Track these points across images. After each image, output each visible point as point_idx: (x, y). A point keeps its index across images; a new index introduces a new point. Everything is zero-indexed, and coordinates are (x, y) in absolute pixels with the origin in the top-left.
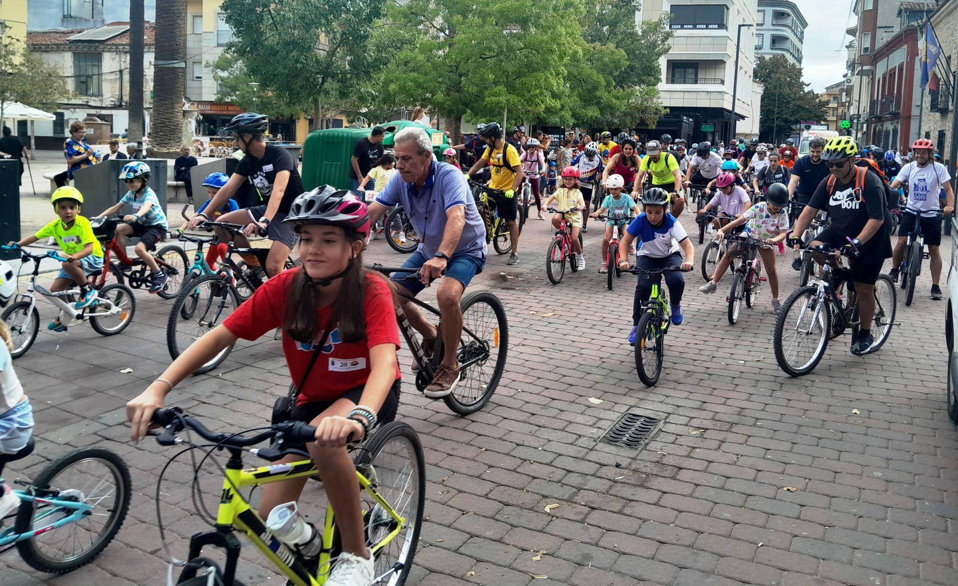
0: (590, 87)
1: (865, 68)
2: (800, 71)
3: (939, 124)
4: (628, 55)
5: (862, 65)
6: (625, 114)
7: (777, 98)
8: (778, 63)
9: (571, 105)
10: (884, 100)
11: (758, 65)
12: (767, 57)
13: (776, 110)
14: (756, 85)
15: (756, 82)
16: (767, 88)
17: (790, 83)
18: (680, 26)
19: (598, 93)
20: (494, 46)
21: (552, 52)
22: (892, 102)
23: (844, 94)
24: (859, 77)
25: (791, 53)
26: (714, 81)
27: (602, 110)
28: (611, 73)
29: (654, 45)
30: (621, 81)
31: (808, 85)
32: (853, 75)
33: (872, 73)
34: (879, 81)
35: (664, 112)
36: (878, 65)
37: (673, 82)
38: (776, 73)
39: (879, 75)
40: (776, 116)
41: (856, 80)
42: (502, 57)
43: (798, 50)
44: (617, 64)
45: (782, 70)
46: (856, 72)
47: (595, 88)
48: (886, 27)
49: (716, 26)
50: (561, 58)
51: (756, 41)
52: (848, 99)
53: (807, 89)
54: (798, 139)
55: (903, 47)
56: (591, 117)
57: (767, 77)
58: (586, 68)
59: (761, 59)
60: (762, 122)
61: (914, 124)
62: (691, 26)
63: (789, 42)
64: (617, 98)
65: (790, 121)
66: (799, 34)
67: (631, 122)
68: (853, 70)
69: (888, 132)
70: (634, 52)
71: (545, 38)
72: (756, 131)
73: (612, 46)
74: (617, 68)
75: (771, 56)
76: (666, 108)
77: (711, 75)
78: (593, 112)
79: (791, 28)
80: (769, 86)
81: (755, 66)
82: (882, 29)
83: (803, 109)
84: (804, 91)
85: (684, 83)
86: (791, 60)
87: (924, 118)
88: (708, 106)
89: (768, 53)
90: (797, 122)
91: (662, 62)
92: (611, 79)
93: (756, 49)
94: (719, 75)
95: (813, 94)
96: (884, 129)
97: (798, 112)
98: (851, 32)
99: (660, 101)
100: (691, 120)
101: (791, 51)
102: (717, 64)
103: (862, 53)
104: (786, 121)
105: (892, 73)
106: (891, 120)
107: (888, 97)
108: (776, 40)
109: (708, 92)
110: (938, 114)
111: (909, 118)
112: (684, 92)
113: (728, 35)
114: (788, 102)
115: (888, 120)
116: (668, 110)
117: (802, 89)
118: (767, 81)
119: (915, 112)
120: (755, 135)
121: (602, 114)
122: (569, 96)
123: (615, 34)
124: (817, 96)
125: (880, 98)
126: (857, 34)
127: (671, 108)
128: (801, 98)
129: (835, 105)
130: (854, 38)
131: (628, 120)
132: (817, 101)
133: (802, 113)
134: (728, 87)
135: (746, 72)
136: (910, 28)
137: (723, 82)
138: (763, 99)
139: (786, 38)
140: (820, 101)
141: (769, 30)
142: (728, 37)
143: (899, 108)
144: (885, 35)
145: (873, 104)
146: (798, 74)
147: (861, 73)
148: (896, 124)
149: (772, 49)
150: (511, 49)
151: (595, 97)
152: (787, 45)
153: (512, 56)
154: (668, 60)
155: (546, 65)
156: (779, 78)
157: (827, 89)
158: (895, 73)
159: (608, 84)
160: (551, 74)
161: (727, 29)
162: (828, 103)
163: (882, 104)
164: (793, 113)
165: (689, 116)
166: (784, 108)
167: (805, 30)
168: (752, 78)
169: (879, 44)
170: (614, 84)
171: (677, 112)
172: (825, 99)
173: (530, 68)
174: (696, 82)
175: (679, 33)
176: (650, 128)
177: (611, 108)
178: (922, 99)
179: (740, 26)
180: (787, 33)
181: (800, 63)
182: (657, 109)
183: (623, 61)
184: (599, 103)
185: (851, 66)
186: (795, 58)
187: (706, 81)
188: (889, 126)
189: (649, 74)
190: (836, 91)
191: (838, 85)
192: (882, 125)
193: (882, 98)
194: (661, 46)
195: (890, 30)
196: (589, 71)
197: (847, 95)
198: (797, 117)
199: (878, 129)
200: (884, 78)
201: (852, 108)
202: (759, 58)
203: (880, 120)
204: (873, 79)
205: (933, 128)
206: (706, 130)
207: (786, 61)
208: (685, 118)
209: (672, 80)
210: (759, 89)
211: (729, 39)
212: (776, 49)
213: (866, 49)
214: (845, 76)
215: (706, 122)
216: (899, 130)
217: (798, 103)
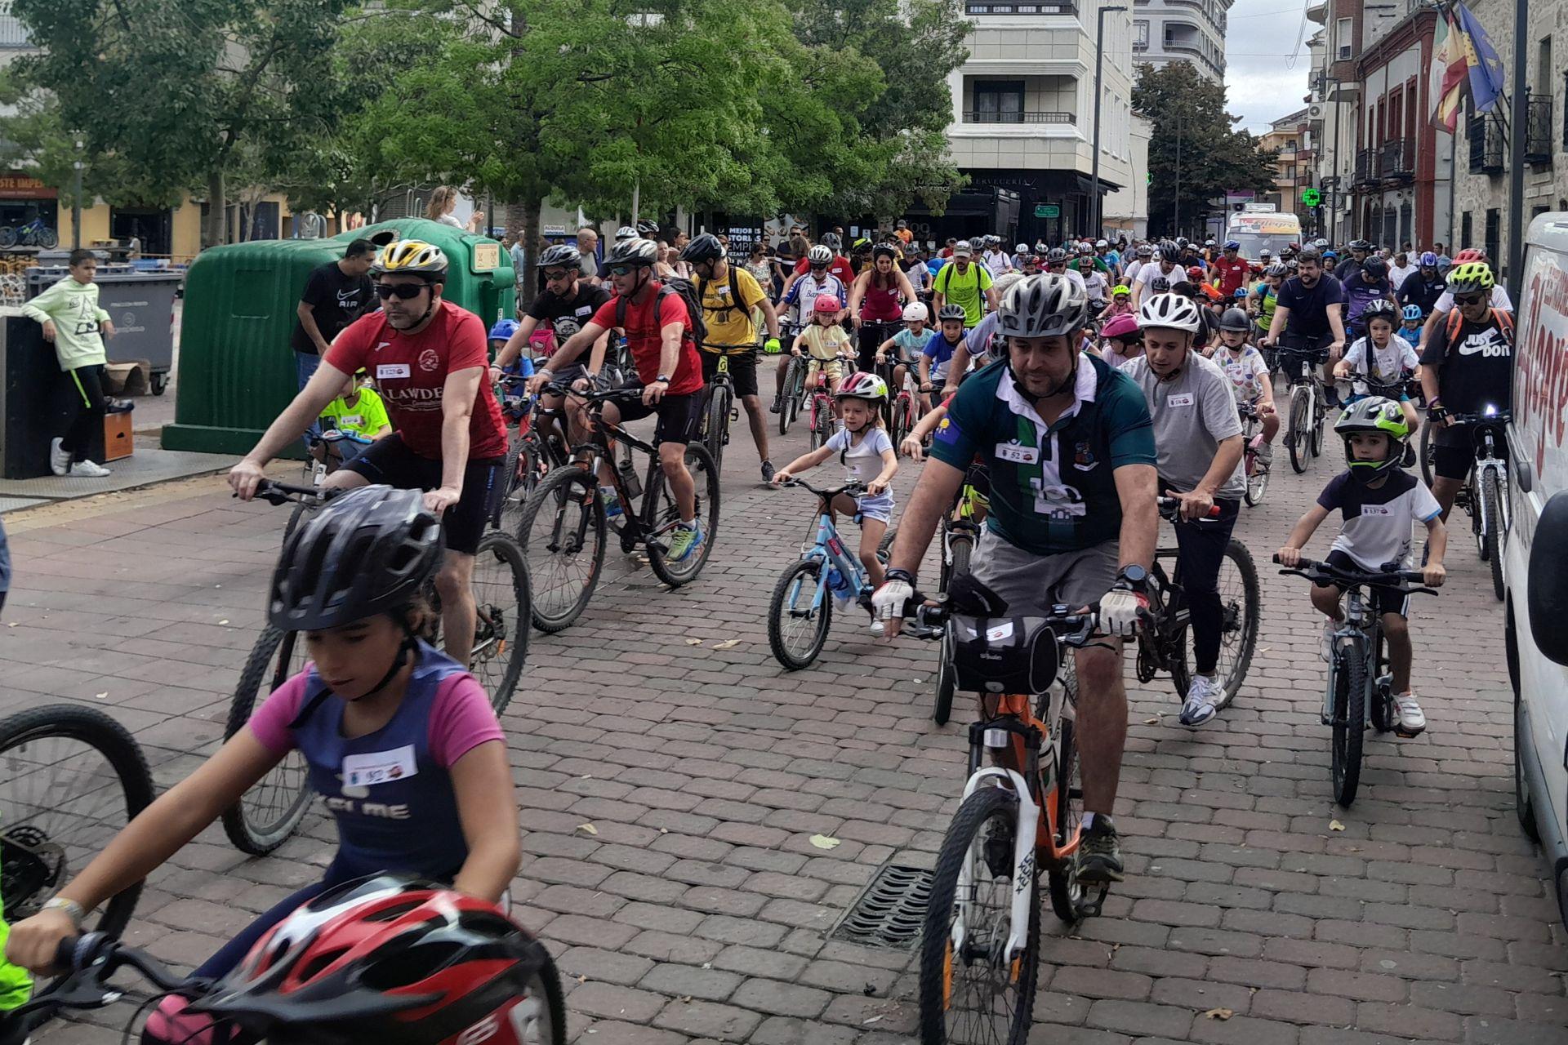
0: (810, 135)
1: (1345, 86)
2: (1221, 91)
3: (1488, 196)
4: (886, 69)
5: (1338, 81)
6: (884, 188)
7: (1179, 147)
8: (1179, 76)
9: (774, 172)
10: (1382, 150)
11: (1141, 83)
12: (1158, 66)
13: (1178, 169)
14: (1137, 121)
15: (1138, 116)
16: (1158, 126)
17: (1203, 116)
18: (985, 9)
19: (828, 149)
20: (609, 57)
21: (730, 68)
22: (1397, 153)
23: (1307, 134)
24: (1334, 104)
25: (1203, 58)
26: (1057, 117)
27: (837, 182)
28: (852, 107)
29: (937, 48)
30: (874, 124)
31: (1237, 120)
32: (1322, 99)
33: (1359, 97)
34: (1371, 112)
35: (960, 181)
36: (1368, 80)
37: (976, 120)
38: (1176, 96)
39: (1371, 100)
40: (1178, 182)
41: (1327, 110)
42: (626, 78)
43: (1216, 51)
44: (863, 89)
45: (1185, 91)
46: (1328, 95)
47: (822, 138)
48: (1381, 7)
49: (1057, 9)
50: (749, 80)
51: (1136, 34)
52: (1315, 146)
53: (1235, 129)
54: (1222, 225)
55: (1414, 47)
56: (815, 197)
57: (1159, 106)
58: (803, 95)
59: (1146, 69)
60: (1153, 194)
61: (1441, 195)
62: (1008, 9)
63: (1198, 35)
64: (867, 157)
65: (1206, 192)
66: (1216, 20)
67: (897, 204)
68: (1322, 91)
69: (1392, 213)
70: (899, 62)
71: (714, 40)
72: (1142, 211)
73: (852, 52)
74: (864, 95)
75: (1165, 64)
76: (963, 172)
77: (1050, 105)
78: (817, 186)
79: (1201, 8)
80: (1162, 124)
81: (1135, 84)
82: (1374, 11)
83: (1230, 166)
84: (1229, 132)
85: (998, 120)
86: (1203, 71)
87: (1459, 185)
88: (1047, 167)
89: (1159, 59)
90: (1220, 192)
91: (954, 82)
92: (853, 119)
93: (1135, 49)
94: (1065, 106)
95: (1248, 137)
96: (1386, 205)
97: (1221, 174)
98: (1315, 15)
99: (950, 160)
100: (1014, 195)
101: (1203, 53)
102: (1062, 83)
103: (1338, 59)
104: (1198, 190)
105: (1395, 97)
106: (1399, 187)
107: (1390, 144)
108: (1174, 32)
109: (1044, 139)
110: (1484, 178)
111: (1430, 184)
112: (999, 138)
113: (1080, 26)
114: (1201, 154)
115: (1391, 188)
116: (968, 178)
117: (1225, 127)
118: (1159, 113)
119: (1442, 171)
120: (1140, 220)
121: (837, 189)
122: (769, 155)
123: (862, 27)
124: (1256, 141)
125: (1374, 146)
126: (1328, 20)
127: (974, 172)
128: (1225, 146)
129: (1291, 157)
130: (1322, 27)
131: (890, 199)
132: (1256, 149)
133: (1228, 174)
134: (1081, 130)
135: (1117, 99)
136: (1425, 9)
137: (1073, 119)
138: (1152, 149)
139: (1193, 29)
140: (1262, 150)
141: (1159, 12)
142: (1079, 30)
143: (1412, 167)
144: (1380, 21)
145: (1362, 156)
146: (1216, 98)
147: (1338, 97)
148: (1408, 197)
149: (1166, 50)
150: (642, 62)
151: (822, 156)
152: (1195, 42)
153: (647, 77)
154: (965, 76)
155: (718, 95)
156: (1181, 107)
157: (1275, 124)
158: (1400, 96)
159: (848, 129)
160: (730, 113)
161: (1076, 13)
162: (1276, 153)
163: (1380, 157)
164: (1211, 177)
165: (1010, 188)
166: (1192, 166)
167: (1229, 12)
168: (1130, 109)
169: (1370, 40)
170: (859, 128)
171: (986, 178)
172: (1269, 146)
173: (687, 101)
174: (1021, 120)
175: (986, 21)
176: (933, 213)
177: (853, 177)
178: (1454, 148)
179: (1102, 10)
180: (1194, 17)
181: (1222, 76)
182: (946, 176)
183: (875, 84)
184: (829, 168)
185: (1318, 82)
186: (1211, 66)
187: (1041, 117)
188: (1393, 200)
189: (931, 107)
190: (1292, 129)
191: (1295, 118)
192: (1381, 199)
193: (1379, 146)
194: (949, 52)
195: (1389, 12)
196: (809, 102)
197: (1312, 137)
198: (1218, 183)
199: (1373, 205)
200: (1381, 106)
201: (1322, 164)
202: (1142, 68)
203: (1377, 188)
204: (1360, 108)
205: (1476, 205)
206: (1043, 215)
207: (1194, 73)
208: (1002, 191)
209: (975, 115)
210: (1145, 130)
211: (1083, 34)
212: (1174, 50)
213: (1345, 50)
214: (1308, 100)
215: (1044, 200)
216: (1413, 208)
217: (1219, 155)
